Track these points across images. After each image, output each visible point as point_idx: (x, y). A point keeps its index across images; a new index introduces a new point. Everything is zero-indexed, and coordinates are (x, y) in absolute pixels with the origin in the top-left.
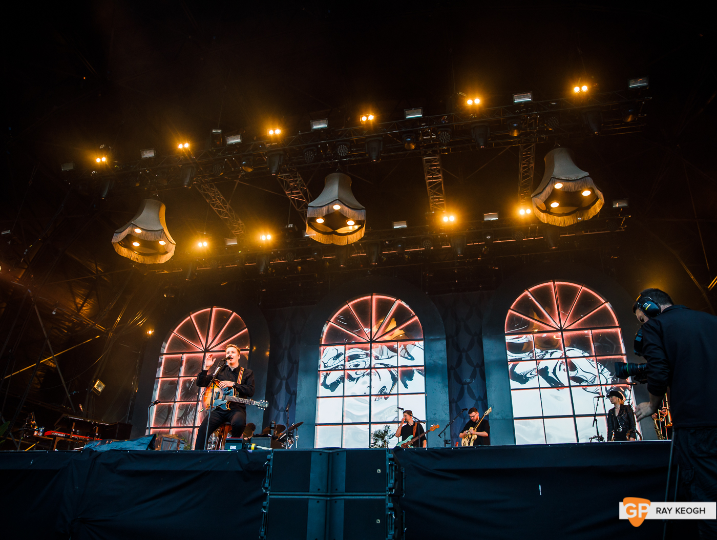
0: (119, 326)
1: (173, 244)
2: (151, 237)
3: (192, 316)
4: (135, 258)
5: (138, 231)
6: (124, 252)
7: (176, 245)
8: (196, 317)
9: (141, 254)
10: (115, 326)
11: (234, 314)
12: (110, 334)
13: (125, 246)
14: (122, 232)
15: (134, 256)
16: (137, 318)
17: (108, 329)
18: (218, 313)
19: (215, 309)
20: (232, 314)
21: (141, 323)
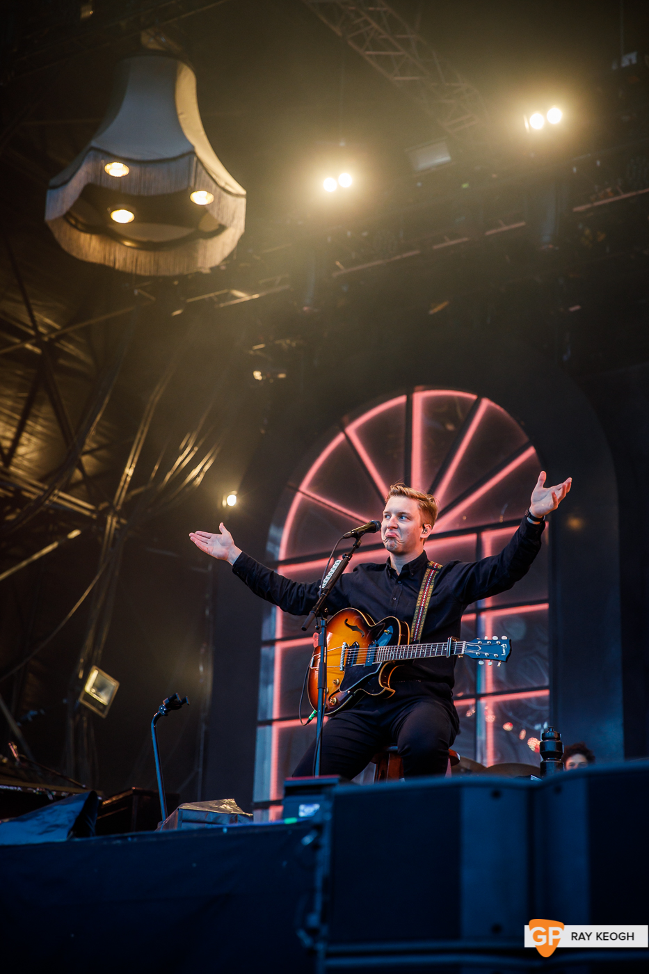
0: (134, 492)
1: (238, 195)
2: (160, 183)
3: (351, 430)
4: (128, 261)
5: (117, 170)
6: (91, 247)
7: (248, 197)
8: (364, 432)
9: (144, 246)
10: (121, 494)
11: (485, 404)
12: (112, 522)
13: (91, 229)
14: (65, 183)
15: (122, 256)
16: (183, 460)
17: (103, 506)
18: (432, 408)
19: (419, 398)
20: (476, 404)
21: (198, 475)
